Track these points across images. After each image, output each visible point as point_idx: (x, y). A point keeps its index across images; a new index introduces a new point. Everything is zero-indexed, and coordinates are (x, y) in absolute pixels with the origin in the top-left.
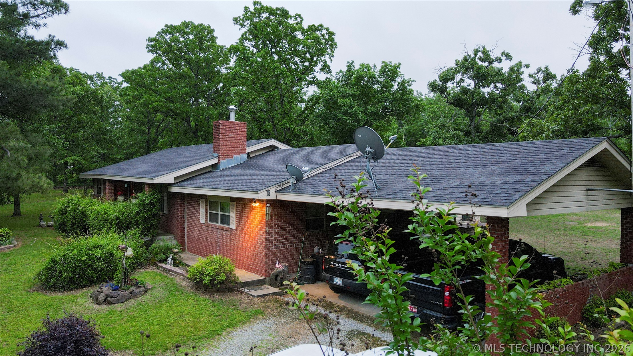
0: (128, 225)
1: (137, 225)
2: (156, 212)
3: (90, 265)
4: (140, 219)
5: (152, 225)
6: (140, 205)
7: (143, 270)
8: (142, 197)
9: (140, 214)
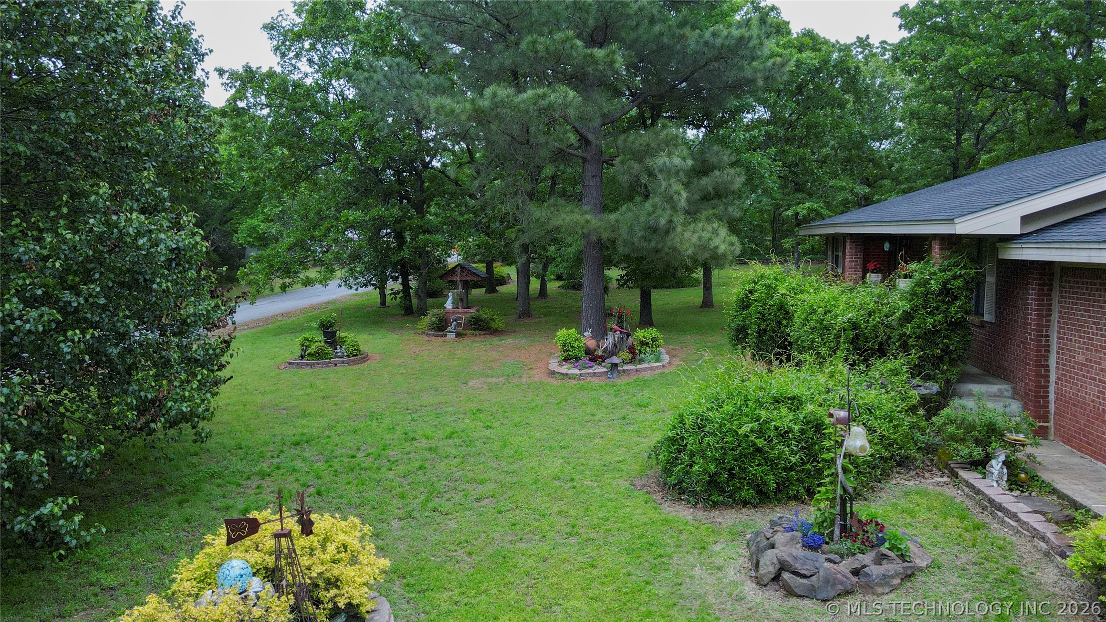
0: (881, 344)
1: (905, 347)
2: (959, 316)
3: (759, 450)
4: (914, 333)
5: (946, 351)
6: (913, 294)
7: (911, 483)
8: (922, 273)
9: (913, 318)
